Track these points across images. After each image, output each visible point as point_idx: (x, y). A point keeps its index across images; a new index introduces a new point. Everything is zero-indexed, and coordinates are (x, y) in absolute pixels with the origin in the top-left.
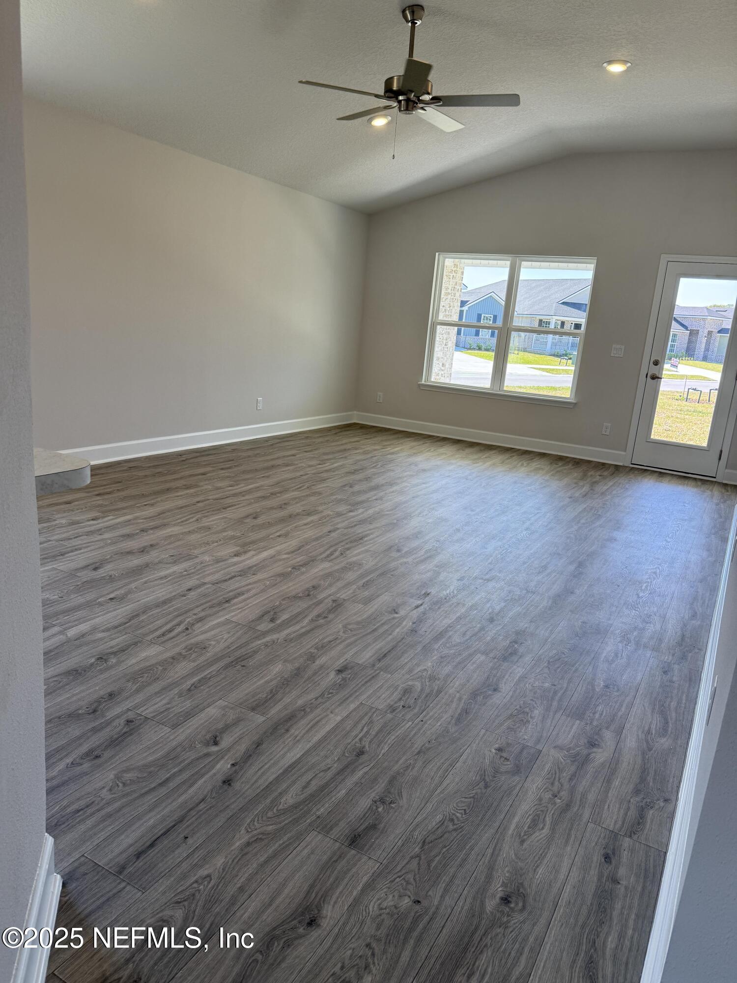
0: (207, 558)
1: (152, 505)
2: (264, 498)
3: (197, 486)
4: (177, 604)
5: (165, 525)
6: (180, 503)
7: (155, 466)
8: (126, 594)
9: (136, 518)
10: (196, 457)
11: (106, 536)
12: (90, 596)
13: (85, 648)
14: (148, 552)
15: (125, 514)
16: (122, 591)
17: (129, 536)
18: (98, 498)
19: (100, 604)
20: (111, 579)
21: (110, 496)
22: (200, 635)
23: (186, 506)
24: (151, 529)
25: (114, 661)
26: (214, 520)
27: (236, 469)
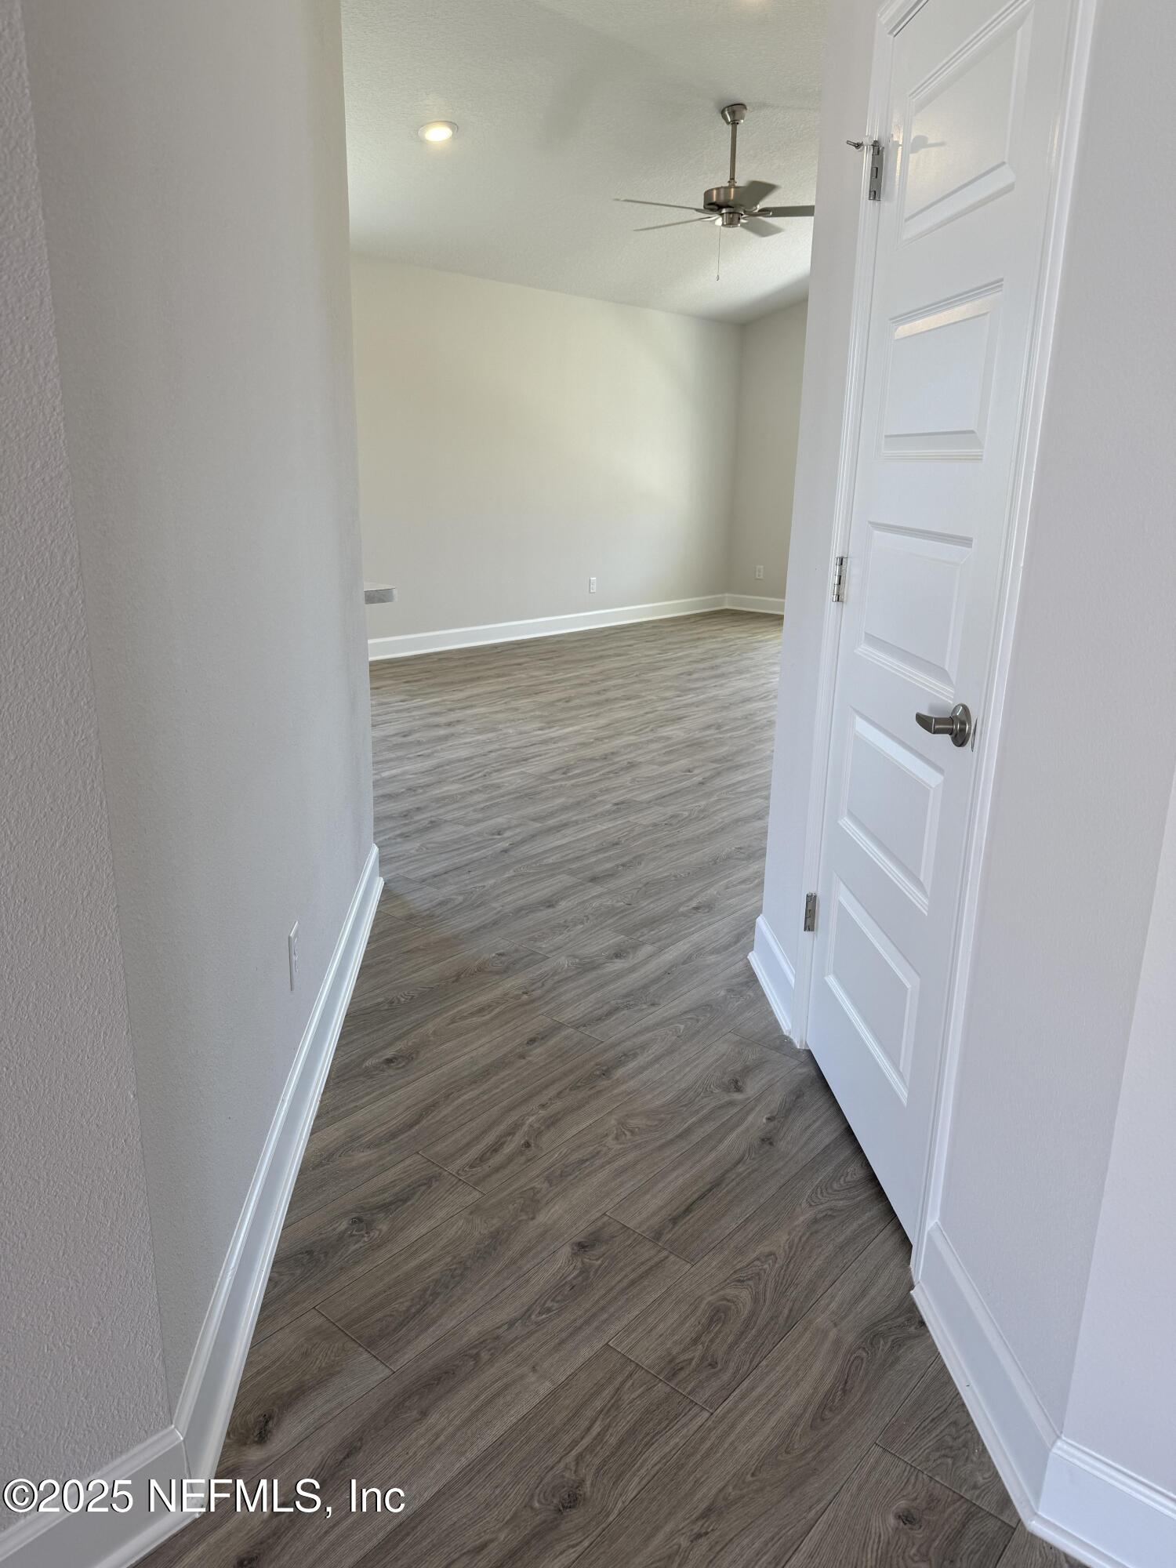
0: (511, 731)
1: (461, 690)
2: (582, 685)
3: (510, 675)
4: (477, 760)
5: (472, 706)
6: (490, 689)
7: (467, 658)
8: (433, 753)
9: (444, 701)
10: (513, 649)
11: (414, 713)
12: (399, 754)
13: (396, 784)
14: (454, 726)
15: (433, 698)
16: (429, 751)
17: (436, 714)
18: (407, 685)
19: (409, 758)
20: (419, 743)
21: (419, 683)
22: (495, 779)
23: (496, 692)
24: (459, 709)
25: (421, 791)
26: (523, 703)
27: (556, 660)
